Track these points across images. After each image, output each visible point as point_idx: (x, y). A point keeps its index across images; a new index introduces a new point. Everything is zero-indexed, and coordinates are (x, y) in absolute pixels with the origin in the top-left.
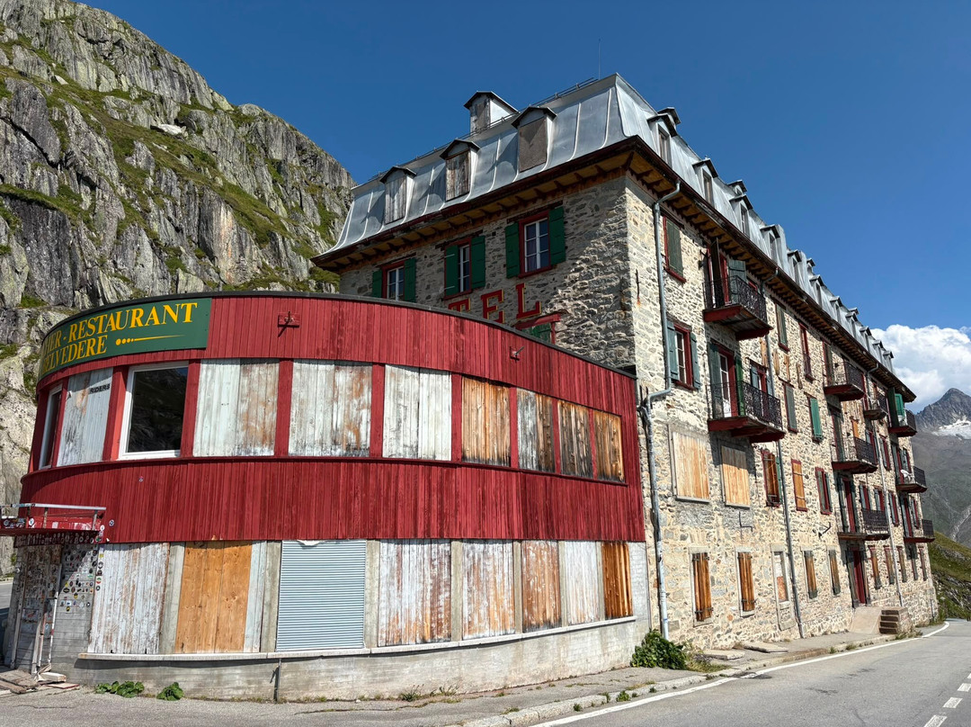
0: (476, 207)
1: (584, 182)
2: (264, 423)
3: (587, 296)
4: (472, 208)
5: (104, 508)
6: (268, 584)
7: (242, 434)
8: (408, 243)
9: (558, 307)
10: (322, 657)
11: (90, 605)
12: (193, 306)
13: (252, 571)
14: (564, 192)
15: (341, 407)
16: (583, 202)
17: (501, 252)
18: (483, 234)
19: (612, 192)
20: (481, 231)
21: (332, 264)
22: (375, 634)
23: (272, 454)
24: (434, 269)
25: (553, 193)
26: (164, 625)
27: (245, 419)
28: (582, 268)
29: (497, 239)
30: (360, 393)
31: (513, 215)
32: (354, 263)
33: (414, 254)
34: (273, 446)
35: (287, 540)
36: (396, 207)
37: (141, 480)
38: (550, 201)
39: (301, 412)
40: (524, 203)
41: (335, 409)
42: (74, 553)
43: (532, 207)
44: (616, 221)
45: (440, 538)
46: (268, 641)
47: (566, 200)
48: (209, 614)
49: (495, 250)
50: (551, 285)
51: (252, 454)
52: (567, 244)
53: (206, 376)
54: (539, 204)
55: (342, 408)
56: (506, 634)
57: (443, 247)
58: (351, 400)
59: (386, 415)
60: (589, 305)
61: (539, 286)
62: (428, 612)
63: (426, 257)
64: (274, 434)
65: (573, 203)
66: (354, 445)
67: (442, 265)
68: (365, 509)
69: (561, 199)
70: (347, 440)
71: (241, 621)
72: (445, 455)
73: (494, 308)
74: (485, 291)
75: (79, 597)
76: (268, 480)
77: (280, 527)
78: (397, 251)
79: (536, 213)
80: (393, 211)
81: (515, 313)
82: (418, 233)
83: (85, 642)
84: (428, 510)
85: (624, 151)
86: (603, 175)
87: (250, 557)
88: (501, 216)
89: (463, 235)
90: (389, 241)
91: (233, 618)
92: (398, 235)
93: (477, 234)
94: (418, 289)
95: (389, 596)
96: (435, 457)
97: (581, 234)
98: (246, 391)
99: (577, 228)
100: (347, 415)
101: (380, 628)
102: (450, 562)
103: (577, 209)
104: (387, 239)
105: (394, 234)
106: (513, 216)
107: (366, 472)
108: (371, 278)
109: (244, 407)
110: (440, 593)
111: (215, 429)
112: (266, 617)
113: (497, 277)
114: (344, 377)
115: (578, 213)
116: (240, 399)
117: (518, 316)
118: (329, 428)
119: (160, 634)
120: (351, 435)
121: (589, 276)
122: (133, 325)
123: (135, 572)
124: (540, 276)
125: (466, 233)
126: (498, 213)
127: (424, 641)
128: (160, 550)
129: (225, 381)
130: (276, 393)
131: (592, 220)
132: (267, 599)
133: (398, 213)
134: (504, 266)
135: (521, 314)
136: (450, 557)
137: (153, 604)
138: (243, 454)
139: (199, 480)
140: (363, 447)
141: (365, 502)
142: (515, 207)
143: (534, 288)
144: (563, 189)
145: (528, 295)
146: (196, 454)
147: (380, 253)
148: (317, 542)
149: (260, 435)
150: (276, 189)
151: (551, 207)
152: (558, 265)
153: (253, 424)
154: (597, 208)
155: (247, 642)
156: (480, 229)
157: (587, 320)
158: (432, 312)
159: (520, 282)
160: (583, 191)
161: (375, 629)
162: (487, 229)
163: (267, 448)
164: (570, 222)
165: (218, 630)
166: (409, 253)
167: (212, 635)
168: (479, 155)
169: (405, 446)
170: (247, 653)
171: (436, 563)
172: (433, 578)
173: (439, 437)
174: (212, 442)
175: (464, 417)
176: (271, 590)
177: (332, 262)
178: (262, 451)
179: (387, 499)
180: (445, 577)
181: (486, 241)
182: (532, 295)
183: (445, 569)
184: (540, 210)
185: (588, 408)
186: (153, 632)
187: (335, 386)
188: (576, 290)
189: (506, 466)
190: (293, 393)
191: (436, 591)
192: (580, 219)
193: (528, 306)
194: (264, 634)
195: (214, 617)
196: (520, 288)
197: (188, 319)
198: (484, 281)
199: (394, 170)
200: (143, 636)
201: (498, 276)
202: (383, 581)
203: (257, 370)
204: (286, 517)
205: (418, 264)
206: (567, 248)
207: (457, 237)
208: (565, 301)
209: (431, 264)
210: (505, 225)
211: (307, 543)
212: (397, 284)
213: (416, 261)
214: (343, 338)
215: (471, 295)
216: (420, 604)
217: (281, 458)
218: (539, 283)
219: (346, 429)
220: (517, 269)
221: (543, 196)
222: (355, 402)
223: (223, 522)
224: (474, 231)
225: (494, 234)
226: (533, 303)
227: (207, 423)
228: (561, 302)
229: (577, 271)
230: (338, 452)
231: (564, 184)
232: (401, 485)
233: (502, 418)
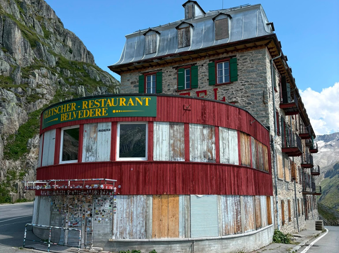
1: (247, 49)
3: (248, 96)
9: (234, 100)
14: (237, 51)
16: (246, 57)
17: (206, 74)
18: (197, 65)
19: (259, 54)
20: (196, 64)
21: (119, 70)
24: (172, 77)
25: (232, 51)
28: (245, 85)
29: (204, 68)
31: (212, 58)
32: (129, 71)
33: (162, 70)
36: (151, 47)
38: (230, 54)
40: (218, 54)
43: (221, 56)
44: (261, 67)
47: (238, 56)
49: (203, 72)
50: (231, 90)
52: (238, 74)
54: (225, 55)
57: (176, 68)
60: (248, 100)
61: (224, 90)
63: (167, 72)
65: (241, 57)
67: (176, 76)
69: (236, 54)
73: (203, 97)
74: (198, 90)
78: (152, 67)
79: (223, 59)
80: (150, 49)
82: (166, 61)
85: (268, 39)
86: (256, 47)
88: (206, 58)
89: (186, 64)
90: (150, 63)
93: (194, 64)
94: (163, 86)
97: (245, 70)
99: (243, 68)
103: (243, 60)
104: (149, 62)
105: (154, 60)
106: (212, 59)
108: (138, 78)
113: (203, 83)
115: (243, 61)
121: (249, 88)
124: (225, 86)
125: (188, 64)
126: (205, 57)
131: (250, 65)
133: (153, 49)
134: (208, 80)
142: (214, 55)
143: (222, 91)
145: (219, 94)
150: (21, 16)
151: (231, 57)
152: (234, 82)
154: (252, 60)
156: (195, 62)
157: (248, 106)
159: (215, 87)
160: (246, 52)
162: (199, 63)
164: (240, 64)
166: (158, 69)
168: (194, 29)
177: (119, 69)
181: (198, 68)
182: (221, 93)
184: (225, 58)
188: (242, 93)
192: (245, 64)
193: (220, 98)
196: (215, 90)
198: (198, 85)
201: (204, 84)
205: (163, 74)
206: (238, 75)
207: (183, 64)
208: (237, 98)
209: (170, 75)
210: (208, 62)
212: (152, 83)
215: (191, 91)
218: (225, 89)
220: (212, 81)
221: (227, 52)
224: (192, 63)
225: (202, 65)
226: (222, 97)
228: (235, 98)
229: (243, 85)
231: (237, 48)
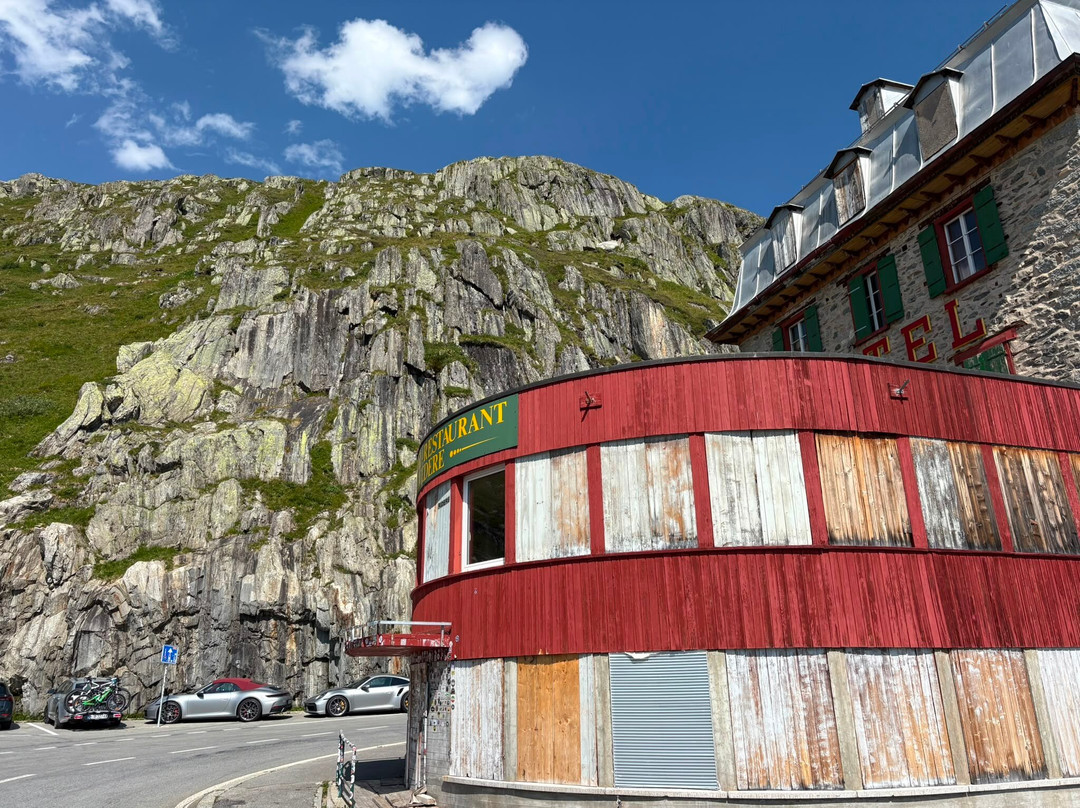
0: (873, 222)
1: (1014, 143)
2: (578, 518)
3: (1051, 295)
4: (869, 225)
5: (450, 624)
6: (599, 705)
7: (558, 533)
8: (805, 289)
9: (1010, 319)
10: (666, 798)
11: (448, 725)
12: (503, 405)
13: (581, 690)
14: (989, 166)
15: (657, 490)
16: (1019, 170)
17: (918, 268)
18: (891, 252)
19: (1059, 143)
20: (888, 250)
21: (727, 335)
22: (732, 772)
23: (589, 553)
24: (839, 311)
25: (974, 172)
26: (506, 748)
27: (558, 516)
28: (1036, 258)
29: (910, 253)
30: (676, 472)
31: (926, 216)
32: (751, 329)
33: (814, 300)
34: (589, 544)
35: (613, 652)
36: (786, 251)
37: (476, 592)
38: (973, 183)
39: (614, 502)
40: (937, 197)
41: (651, 494)
42: (436, 670)
43: (948, 200)
44: (1073, 180)
45: (808, 649)
46: (605, 774)
47: (995, 176)
48: (545, 739)
49: (909, 268)
50: (995, 293)
51: (569, 555)
52: (1008, 231)
53: (521, 475)
54: (958, 192)
55: (659, 492)
56: (939, 785)
57: (844, 282)
58: (668, 481)
59: (713, 495)
60: (1057, 306)
61: (977, 299)
62: (805, 747)
63: (827, 300)
64: (588, 530)
65: (1005, 176)
66: (677, 535)
67: (848, 304)
68: (699, 613)
69: (988, 175)
70: (669, 530)
71: (576, 748)
72: (803, 538)
73: (920, 341)
74: (906, 323)
75: (441, 715)
76: (587, 582)
77: (604, 637)
78: (794, 302)
79: (955, 205)
80: (783, 257)
81: (950, 341)
82: (812, 274)
83: (448, 764)
84: (786, 611)
85: (1060, 81)
86: (1040, 124)
87: (578, 673)
88: (910, 223)
89: (866, 261)
90: (781, 293)
91: (567, 744)
92: (789, 283)
93: (883, 254)
95: (746, 724)
96: (787, 541)
97: (1024, 212)
98: (557, 485)
99: (1017, 207)
100: (665, 500)
101: (738, 765)
102: (829, 680)
103: (1013, 182)
104: (778, 292)
105: (785, 283)
106: (925, 218)
107: (696, 566)
108: (771, 340)
109: (557, 503)
110: (819, 722)
111: (533, 530)
112: (600, 744)
113: (917, 300)
114: (658, 455)
115: (1015, 186)
116: (553, 496)
117: (955, 345)
118: (647, 517)
119: (503, 758)
120: (673, 523)
121: (1048, 266)
122: (460, 436)
123: (479, 691)
124: (976, 285)
125: (869, 258)
126: (905, 221)
127: (804, 787)
128: (495, 665)
129: (538, 478)
130: (587, 483)
131: (1037, 190)
132: (600, 723)
133: (789, 258)
134: (925, 284)
135: (958, 342)
136: (828, 672)
137: (495, 725)
138: (561, 556)
139: (522, 589)
140: (689, 537)
141: (699, 603)
142: (927, 206)
143: (971, 302)
144: (987, 162)
145: (963, 315)
146: (519, 560)
147: (777, 309)
148: (647, 655)
149: (576, 533)
150: (720, 274)
151: (975, 190)
152: (1000, 263)
153: (567, 521)
154: (1041, 172)
155: (584, 773)
156: (886, 247)
157: (1057, 328)
158: (758, 359)
159: (949, 300)
160: (1017, 156)
161: (731, 767)
162: (895, 245)
163: (583, 547)
164: (1005, 201)
165: (555, 757)
166: (808, 300)
167: (550, 763)
168: (872, 159)
169: (744, 531)
170: (586, 786)
171: (807, 680)
172: (805, 700)
173: (791, 515)
174: (532, 546)
175: (826, 486)
176: (603, 713)
177: (727, 333)
178: (579, 550)
179: (726, 598)
180: (824, 699)
181: (897, 260)
182: (969, 312)
183: (823, 690)
184: (960, 199)
185: (1057, 451)
186: (498, 756)
187: (647, 467)
188: (1032, 291)
189: (906, 545)
190: (603, 481)
191: (813, 718)
192: (1020, 194)
193: (966, 328)
194: (600, 766)
195: (550, 742)
196: (950, 307)
197: (500, 420)
198: (902, 310)
199: (777, 210)
200: (490, 760)
201: (919, 300)
202: (735, 704)
203: (566, 461)
204: (610, 625)
205: (820, 310)
206: (1007, 237)
207: (859, 265)
208: (1018, 310)
209: (835, 307)
210: (918, 232)
211: (636, 656)
212: (801, 341)
213: (817, 307)
214: (649, 411)
215: (890, 331)
216: (791, 735)
217: (599, 557)
218: (977, 294)
219: (666, 516)
220: (943, 285)
221: (961, 180)
222: (674, 483)
223: (548, 633)
224: (879, 252)
225: (905, 248)
226: (972, 322)
227: (525, 527)
228: (1013, 311)
229: (1028, 264)
230: (661, 545)
231: (986, 156)
232: (742, 581)
233: (889, 481)
